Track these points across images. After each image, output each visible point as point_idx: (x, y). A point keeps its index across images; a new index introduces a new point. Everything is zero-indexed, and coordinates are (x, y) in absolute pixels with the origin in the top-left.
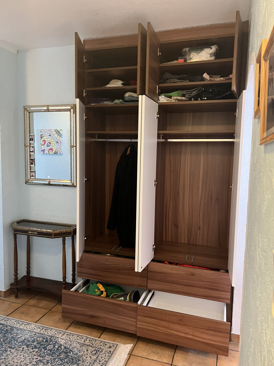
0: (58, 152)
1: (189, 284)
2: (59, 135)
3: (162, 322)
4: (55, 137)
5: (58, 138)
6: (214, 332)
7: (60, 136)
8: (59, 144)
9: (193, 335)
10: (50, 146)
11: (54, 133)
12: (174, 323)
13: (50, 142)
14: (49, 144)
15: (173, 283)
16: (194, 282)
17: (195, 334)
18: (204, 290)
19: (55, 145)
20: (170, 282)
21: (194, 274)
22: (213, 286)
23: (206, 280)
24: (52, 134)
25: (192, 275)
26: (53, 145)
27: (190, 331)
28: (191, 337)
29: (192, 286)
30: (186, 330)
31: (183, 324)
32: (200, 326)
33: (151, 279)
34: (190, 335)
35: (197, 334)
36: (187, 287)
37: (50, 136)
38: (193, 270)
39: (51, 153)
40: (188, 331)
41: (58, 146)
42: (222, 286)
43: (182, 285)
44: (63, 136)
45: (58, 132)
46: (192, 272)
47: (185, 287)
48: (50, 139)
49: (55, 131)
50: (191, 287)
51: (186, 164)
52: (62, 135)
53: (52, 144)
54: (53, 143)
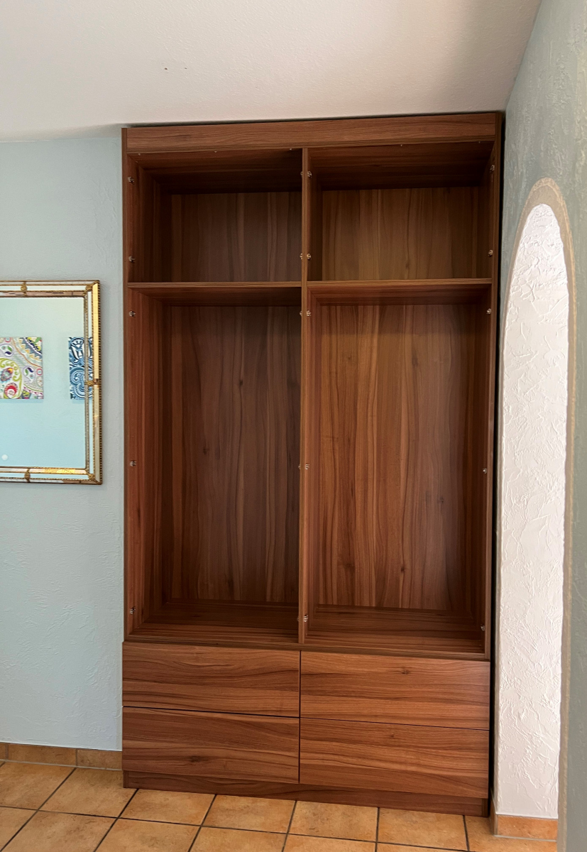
0: (30, 394)
1: (398, 695)
2: (35, 352)
3: (354, 746)
4: (23, 357)
5: (32, 360)
6: (458, 753)
7: (37, 354)
8: (33, 374)
9: (419, 765)
10: (9, 379)
11: (21, 346)
12: (378, 744)
13: (10, 369)
14: (6, 375)
15: (360, 697)
16: (408, 689)
17: (422, 762)
18: (433, 705)
19: (23, 376)
20: (353, 695)
21: (409, 670)
22: (452, 693)
23: (436, 682)
24: (15, 350)
25: (404, 673)
26: (18, 376)
27: (410, 757)
28: (413, 769)
29: (405, 699)
30: (403, 755)
31: (397, 744)
32: (431, 744)
33: (310, 692)
34: (412, 764)
35: (425, 760)
36: (394, 702)
37: (8, 353)
38: (406, 662)
39: (10, 396)
40: (408, 757)
41: (32, 380)
42: (470, 692)
43: (381, 698)
44: (43, 355)
45: (31, 345)
46: (403, 668)
47: (390, 702)
48: (9, 362)
49: (24, 342)
50: (403, 702)
51: (369, 421)
52: (43, 352)
53: (13, 375)
54: (18, 371)
